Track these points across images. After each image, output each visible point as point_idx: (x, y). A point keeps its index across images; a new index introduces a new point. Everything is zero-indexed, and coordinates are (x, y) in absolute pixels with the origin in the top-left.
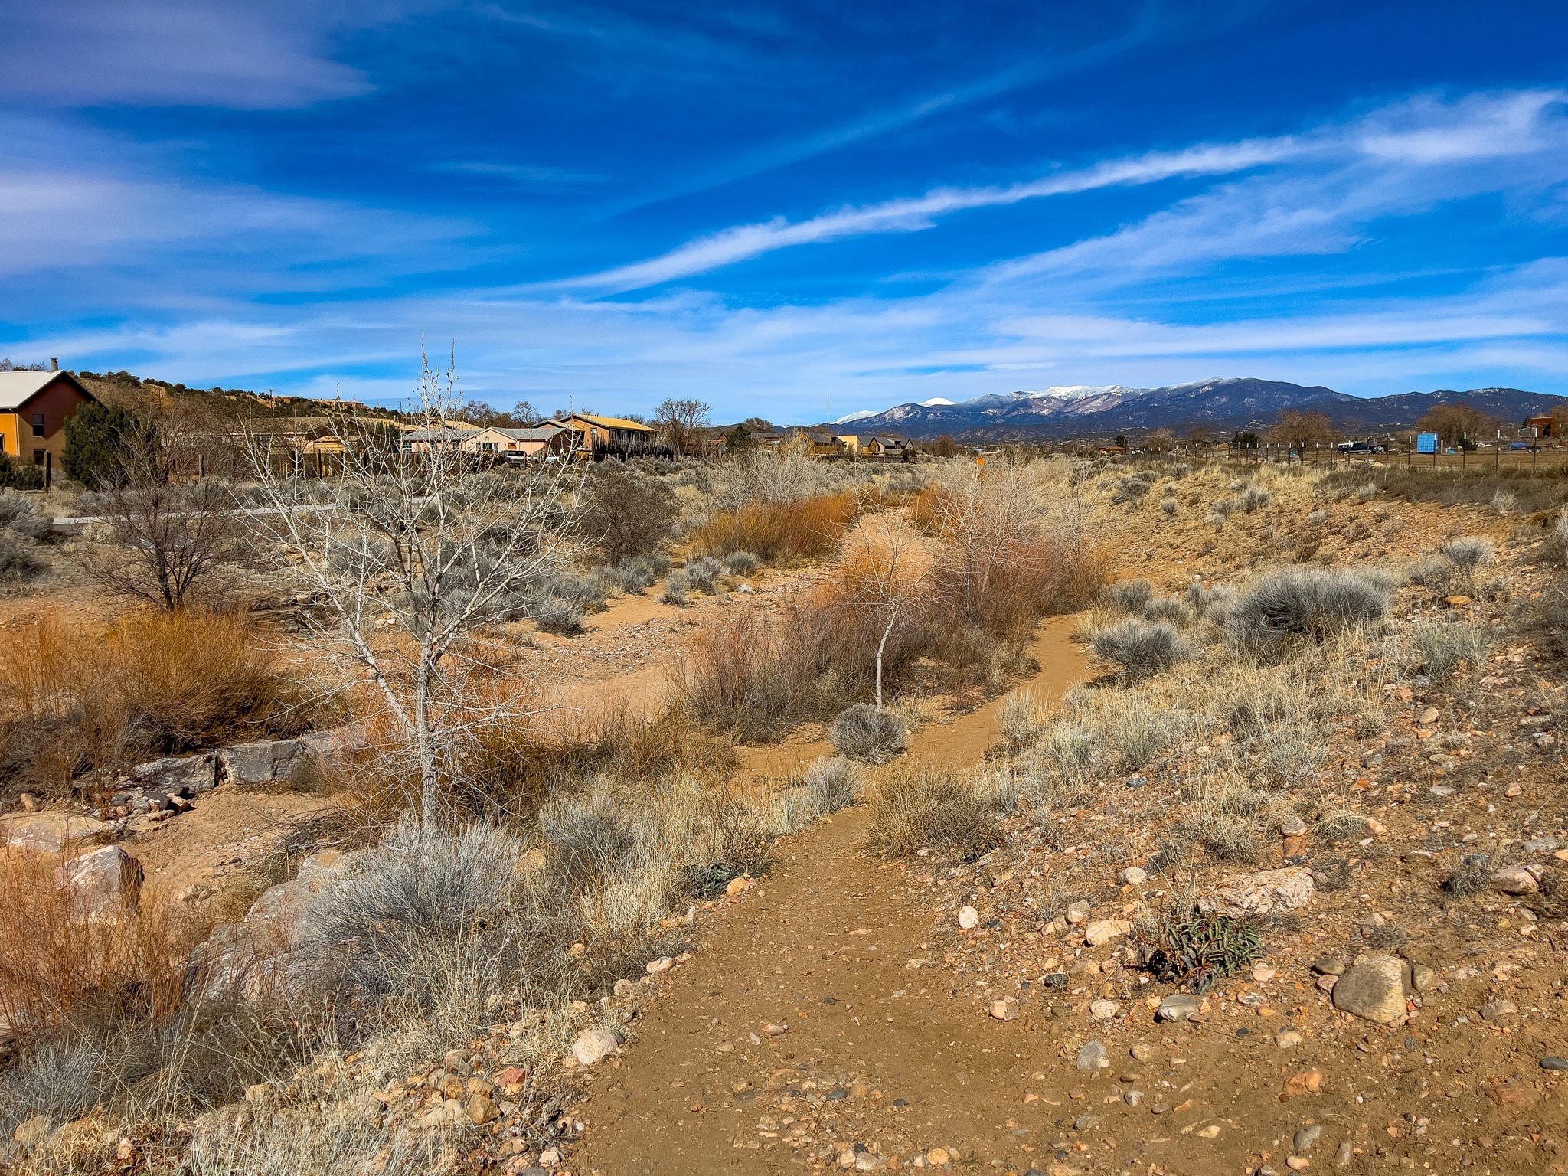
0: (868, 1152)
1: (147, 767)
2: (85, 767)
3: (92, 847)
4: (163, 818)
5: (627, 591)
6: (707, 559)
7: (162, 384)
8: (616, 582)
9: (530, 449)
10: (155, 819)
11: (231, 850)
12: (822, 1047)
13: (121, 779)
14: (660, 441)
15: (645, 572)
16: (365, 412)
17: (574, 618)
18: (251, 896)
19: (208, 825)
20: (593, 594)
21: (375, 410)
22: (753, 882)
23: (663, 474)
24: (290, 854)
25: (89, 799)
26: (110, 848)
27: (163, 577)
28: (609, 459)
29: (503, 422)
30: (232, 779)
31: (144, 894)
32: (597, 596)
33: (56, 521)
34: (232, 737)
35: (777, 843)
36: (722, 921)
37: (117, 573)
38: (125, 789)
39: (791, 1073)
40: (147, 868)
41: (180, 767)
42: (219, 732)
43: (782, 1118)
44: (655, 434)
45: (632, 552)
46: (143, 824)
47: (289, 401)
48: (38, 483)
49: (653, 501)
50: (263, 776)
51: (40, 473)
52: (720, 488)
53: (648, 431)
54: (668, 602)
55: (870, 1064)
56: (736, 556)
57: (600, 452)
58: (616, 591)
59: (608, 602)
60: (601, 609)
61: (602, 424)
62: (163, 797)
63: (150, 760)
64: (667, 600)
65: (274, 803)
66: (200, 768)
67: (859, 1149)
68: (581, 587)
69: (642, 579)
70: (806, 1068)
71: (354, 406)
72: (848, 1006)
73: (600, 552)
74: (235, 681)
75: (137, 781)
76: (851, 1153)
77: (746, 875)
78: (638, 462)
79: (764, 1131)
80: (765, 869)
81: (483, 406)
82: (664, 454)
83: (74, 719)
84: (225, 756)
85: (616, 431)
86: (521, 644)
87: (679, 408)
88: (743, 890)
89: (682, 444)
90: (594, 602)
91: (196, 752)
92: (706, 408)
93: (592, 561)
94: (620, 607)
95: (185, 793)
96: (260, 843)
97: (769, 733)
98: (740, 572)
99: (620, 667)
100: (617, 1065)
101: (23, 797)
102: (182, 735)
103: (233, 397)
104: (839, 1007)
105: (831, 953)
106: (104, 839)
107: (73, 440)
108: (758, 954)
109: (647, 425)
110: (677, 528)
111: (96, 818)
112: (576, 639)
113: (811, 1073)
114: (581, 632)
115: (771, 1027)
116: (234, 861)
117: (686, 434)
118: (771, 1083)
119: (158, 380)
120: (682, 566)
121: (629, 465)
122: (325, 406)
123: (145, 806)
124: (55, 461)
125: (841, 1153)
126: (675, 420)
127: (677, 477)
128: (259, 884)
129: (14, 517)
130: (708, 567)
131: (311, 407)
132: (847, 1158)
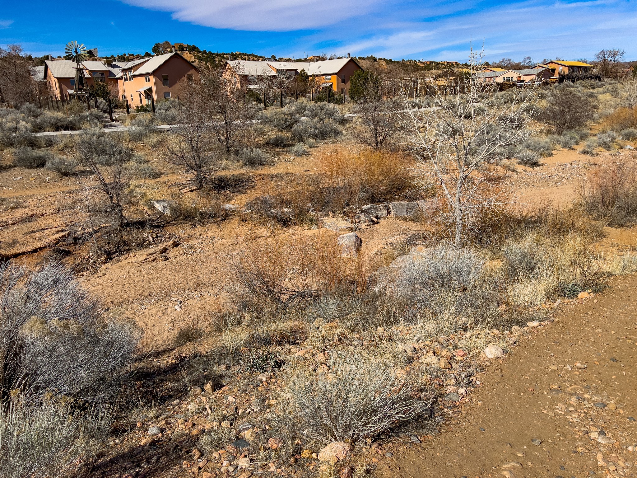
0: (606, 435)
1: (366, 207)
2: (348, 205)
3: (348, 232)
4: (369, 225)
5: (564, 147)
6: (609, 132)
7: (384, 59)
8: (559, 142)
9: (527, 79)
10: (367, 225)
11: (390, 240)
12: (601, 381)
13: (358, 210)
14: (595, 72)
15: (575, 138)
16: (458, 66)
17: (536, 159)
18: (394, 258)
19: (383, 229)
20: (546, 148)
21: (463, 65)
22: (592, 295)
23: (594, 88)
24: (408, 245)
25: (348, 216)
26: (352, 233)
27: (376, 138)
28: (566, 82)
29: (517, 67)
30: (393, 214)
31: (362, 251)
32: (548, 149)
33: (346, 116)
34: (394, 199)
35: (612, 278)
36: (570, 310)
37: (362, 136)
38: (359, 213)
39: (580, 388)
40: (363, 241)
41: (376, 208)
42: (389, 196)
43: (569, 407)
44: (593, 68)
45: (570, 128)
46: (363, 226)
47: (429, 63)
48: (341, 101)
49: (586, 102)
50: (403, 214)
51: (342, 97)
52: (625, 95)
53: (589, 67)
54: (584, 153)
55: (623, 395)
56: (626, 131)
57: (562, 78)
58: (558, 147)
59: (553, 152)
60: (549, 155)
61: (565, 64)
62: (370, 218)
63: (367, 204)
64: (584, 152)
65: (406, 224)
66: (382, 209)
67: (602, 433)
68: (541, 145)
69: (572, 141)
70: (589, 388)
71: (454, 63)
72: (622, 365)
73: (554, 128)
74: (396, 178)
75: (362, 211)
76: (597, 433)
77: (589, 291)
78: (581, 83)
79: (558, 410)
80: (601, 290)
81: (509, 60)
82: (596, 78)
83: (345, 188)
84: (391, 206)
85: (572, 68)
86: (509, 169)
87: (608, 54)
88: (586, 298)
89: (607, 72)
90: (546, 152)
91: (382, 203)
92: (623, 53)
93: (549, 132)
94: (559, 154)
95: (377, 217)
96: (399, 239)
97: (626, 222)
98: (628, 139)
99: (554, 183)
100: (501, 362)
101: (329, 212)
102: (377, 196)
103: (408, 63)
104: (617, 364)
105: (623, 337)
106: (351, 230)
107: (352, 85)
108: (584, 329)
109: (589, 64)
110: (596, 115)
111: (349, 222)
112: (535, 169)
113: (590, 391)
114: (538, 165)
115: (578, 365)
116: (390, 244)
117: (610, 67)
118: (569, 390)
119: (383, 58)
120: (595, 135)
121: (576, 84)
122: (443, 64)
123: (364, 220)
124: (347, 92)
125: (592, 431)
126: (605, 60)
127: (601, 90)
128: (396, 254)
129: (333, 115)
130: (609, 136)
131: (437, 65)
132: (594, 435)
